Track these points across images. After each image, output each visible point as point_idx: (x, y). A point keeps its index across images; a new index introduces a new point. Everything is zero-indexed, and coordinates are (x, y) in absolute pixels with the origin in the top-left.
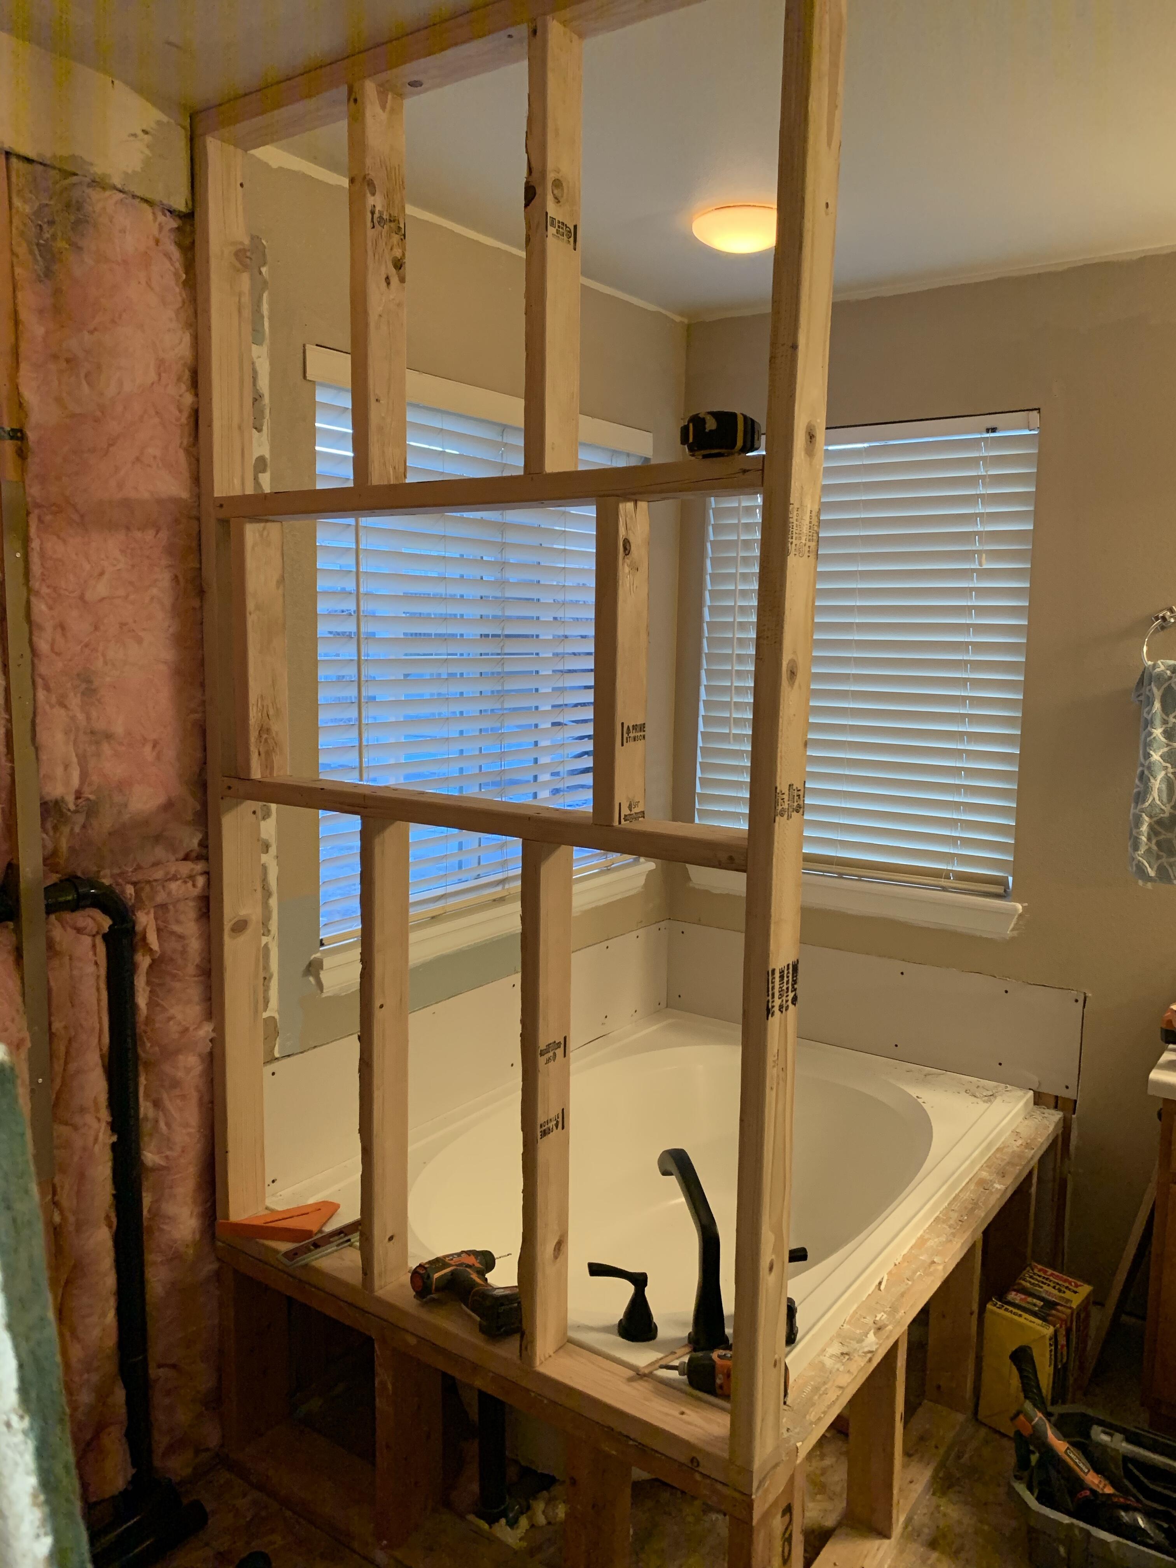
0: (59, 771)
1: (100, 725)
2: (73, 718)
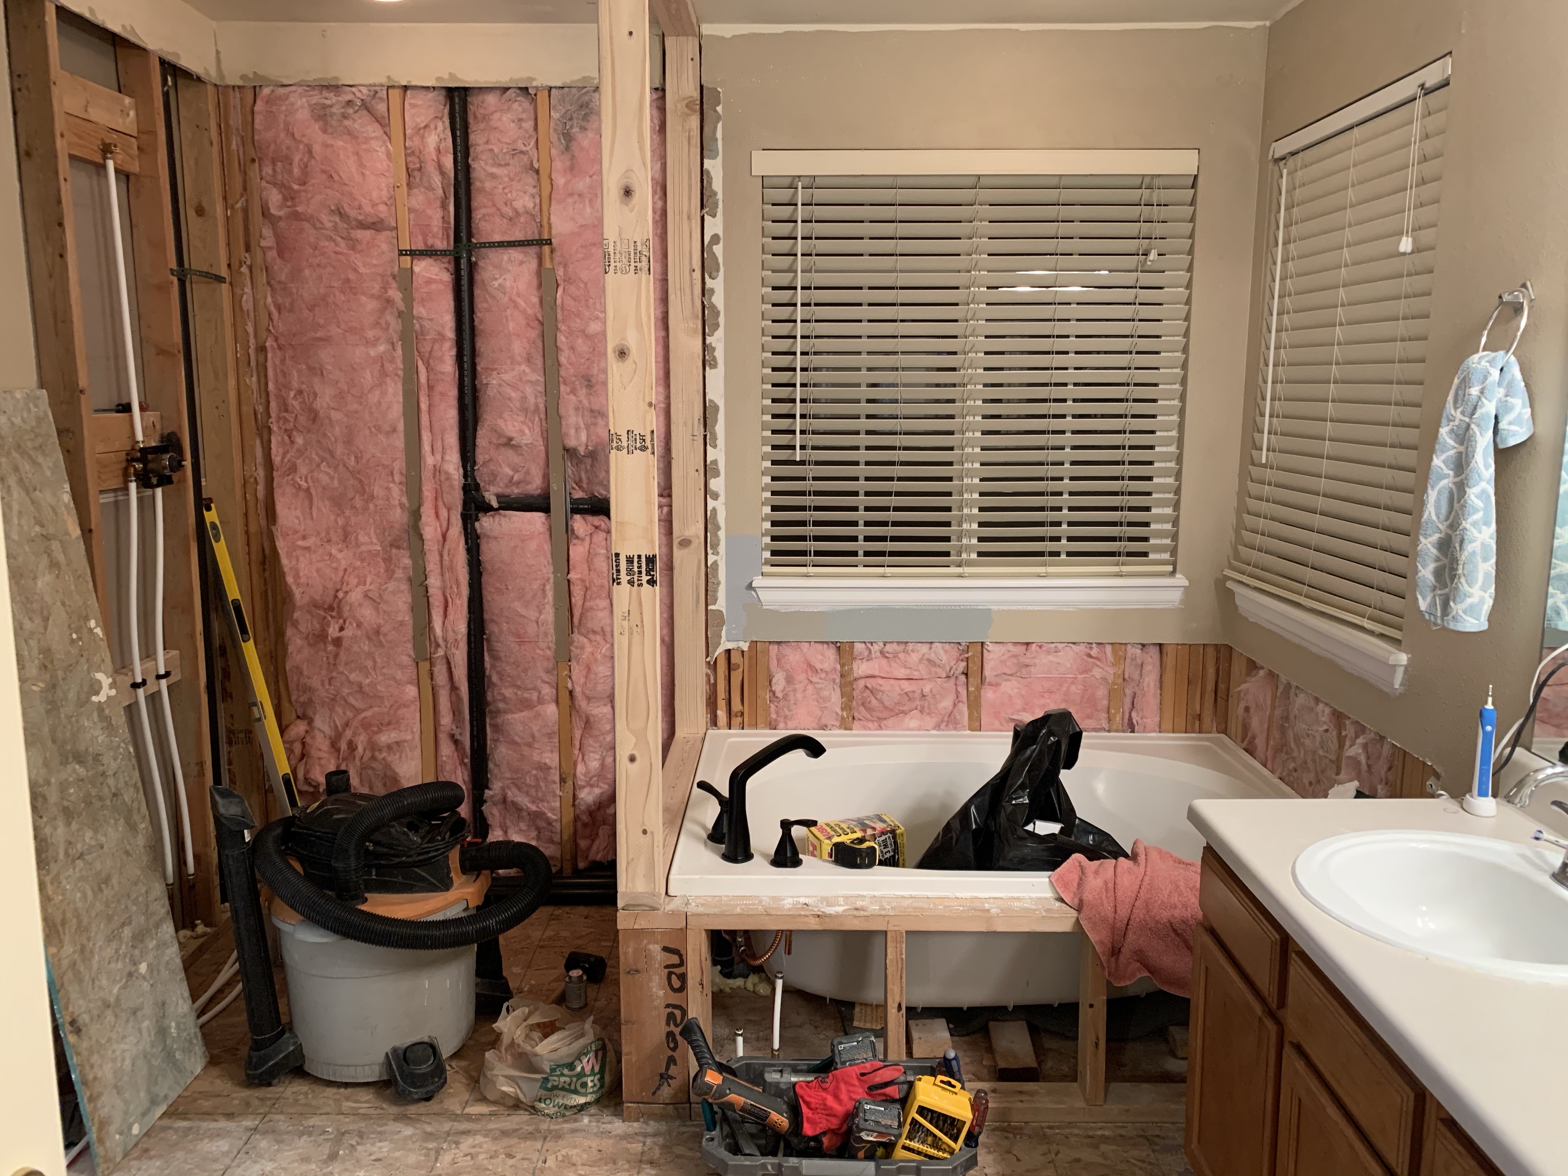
0: (572, 432)
1: (595, 407)
2: (580, 402)
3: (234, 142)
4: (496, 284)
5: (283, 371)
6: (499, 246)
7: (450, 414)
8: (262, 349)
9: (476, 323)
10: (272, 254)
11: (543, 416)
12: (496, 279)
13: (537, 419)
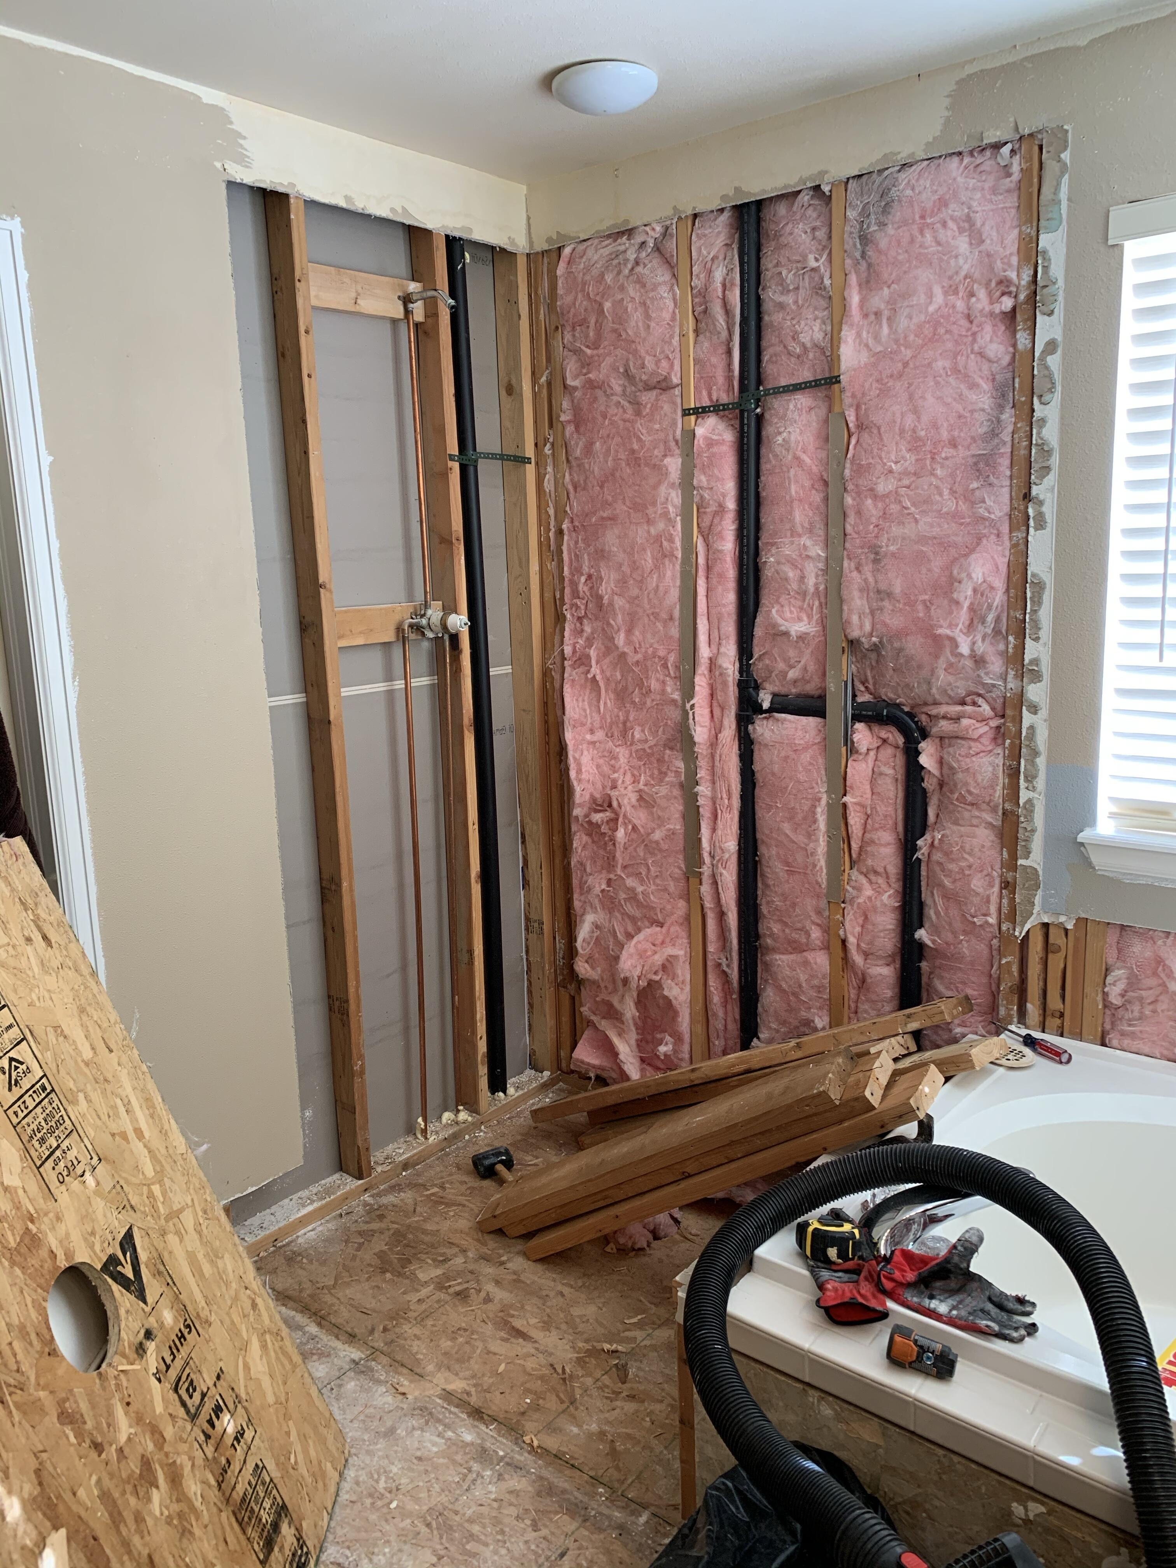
0: (855, 619)
1: (883, 586)
2: (866, 580)
3: (542, 312)
4: (780, 439)
5: (576, 554)
6: (784, 392)
7: (729, 598)
8: (560, 532)
9: (760, 489)
10: (570, 429)
11: (823, 600)
12: (780, 433)
13: (817, 603)
